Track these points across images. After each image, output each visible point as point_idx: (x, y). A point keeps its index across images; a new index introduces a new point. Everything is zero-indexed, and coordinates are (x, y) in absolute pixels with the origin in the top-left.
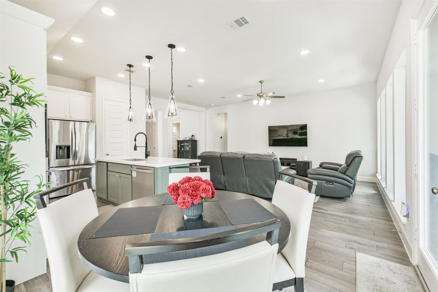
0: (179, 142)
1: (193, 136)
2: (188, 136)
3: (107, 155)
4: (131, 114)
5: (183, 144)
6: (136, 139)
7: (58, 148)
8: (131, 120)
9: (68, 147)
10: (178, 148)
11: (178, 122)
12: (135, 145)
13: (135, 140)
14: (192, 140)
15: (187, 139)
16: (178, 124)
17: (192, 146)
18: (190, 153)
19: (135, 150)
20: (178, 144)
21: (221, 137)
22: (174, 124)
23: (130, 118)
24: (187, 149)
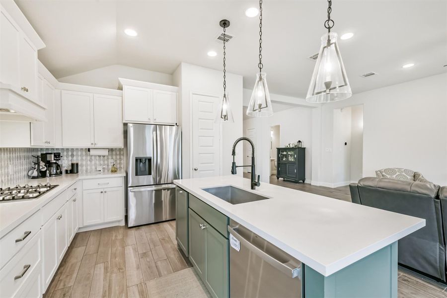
0: (279, 150)
1: (300, 142)
2: (293, 143)
3: (195, 170)
4: (225, 107)
5: (285, 153)
6: (236, 151)
7: (138, 161)
8: (225, 117)
9: (150, 160)
10: (279, 158)
11: (277, 124)
12: (234, 163)
13: (234, 153)
14: (299, 148)
15: (291, 146)
16: (277, 128)
17: (298, 156)
18: (296, 166)
19: (233, 173)
20: (278, 153)
21: (346, 144)
22: (272, 127)
23: (224, 113)
24: (291, 159)
